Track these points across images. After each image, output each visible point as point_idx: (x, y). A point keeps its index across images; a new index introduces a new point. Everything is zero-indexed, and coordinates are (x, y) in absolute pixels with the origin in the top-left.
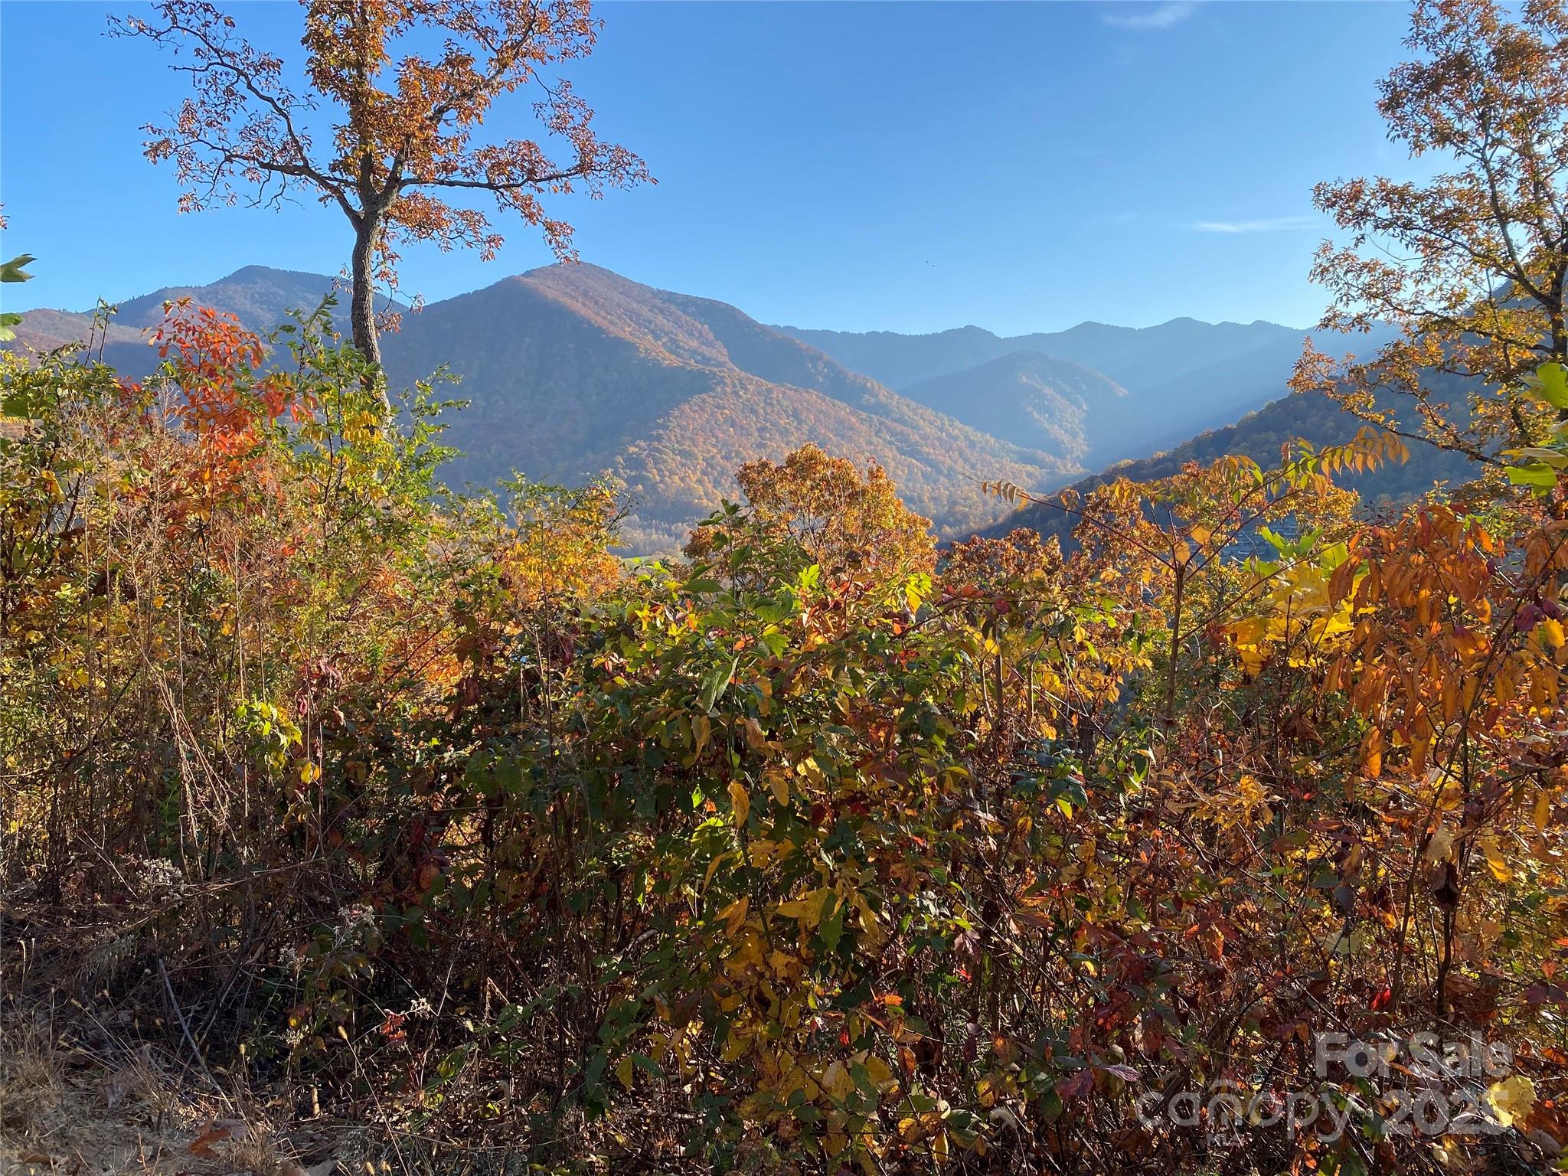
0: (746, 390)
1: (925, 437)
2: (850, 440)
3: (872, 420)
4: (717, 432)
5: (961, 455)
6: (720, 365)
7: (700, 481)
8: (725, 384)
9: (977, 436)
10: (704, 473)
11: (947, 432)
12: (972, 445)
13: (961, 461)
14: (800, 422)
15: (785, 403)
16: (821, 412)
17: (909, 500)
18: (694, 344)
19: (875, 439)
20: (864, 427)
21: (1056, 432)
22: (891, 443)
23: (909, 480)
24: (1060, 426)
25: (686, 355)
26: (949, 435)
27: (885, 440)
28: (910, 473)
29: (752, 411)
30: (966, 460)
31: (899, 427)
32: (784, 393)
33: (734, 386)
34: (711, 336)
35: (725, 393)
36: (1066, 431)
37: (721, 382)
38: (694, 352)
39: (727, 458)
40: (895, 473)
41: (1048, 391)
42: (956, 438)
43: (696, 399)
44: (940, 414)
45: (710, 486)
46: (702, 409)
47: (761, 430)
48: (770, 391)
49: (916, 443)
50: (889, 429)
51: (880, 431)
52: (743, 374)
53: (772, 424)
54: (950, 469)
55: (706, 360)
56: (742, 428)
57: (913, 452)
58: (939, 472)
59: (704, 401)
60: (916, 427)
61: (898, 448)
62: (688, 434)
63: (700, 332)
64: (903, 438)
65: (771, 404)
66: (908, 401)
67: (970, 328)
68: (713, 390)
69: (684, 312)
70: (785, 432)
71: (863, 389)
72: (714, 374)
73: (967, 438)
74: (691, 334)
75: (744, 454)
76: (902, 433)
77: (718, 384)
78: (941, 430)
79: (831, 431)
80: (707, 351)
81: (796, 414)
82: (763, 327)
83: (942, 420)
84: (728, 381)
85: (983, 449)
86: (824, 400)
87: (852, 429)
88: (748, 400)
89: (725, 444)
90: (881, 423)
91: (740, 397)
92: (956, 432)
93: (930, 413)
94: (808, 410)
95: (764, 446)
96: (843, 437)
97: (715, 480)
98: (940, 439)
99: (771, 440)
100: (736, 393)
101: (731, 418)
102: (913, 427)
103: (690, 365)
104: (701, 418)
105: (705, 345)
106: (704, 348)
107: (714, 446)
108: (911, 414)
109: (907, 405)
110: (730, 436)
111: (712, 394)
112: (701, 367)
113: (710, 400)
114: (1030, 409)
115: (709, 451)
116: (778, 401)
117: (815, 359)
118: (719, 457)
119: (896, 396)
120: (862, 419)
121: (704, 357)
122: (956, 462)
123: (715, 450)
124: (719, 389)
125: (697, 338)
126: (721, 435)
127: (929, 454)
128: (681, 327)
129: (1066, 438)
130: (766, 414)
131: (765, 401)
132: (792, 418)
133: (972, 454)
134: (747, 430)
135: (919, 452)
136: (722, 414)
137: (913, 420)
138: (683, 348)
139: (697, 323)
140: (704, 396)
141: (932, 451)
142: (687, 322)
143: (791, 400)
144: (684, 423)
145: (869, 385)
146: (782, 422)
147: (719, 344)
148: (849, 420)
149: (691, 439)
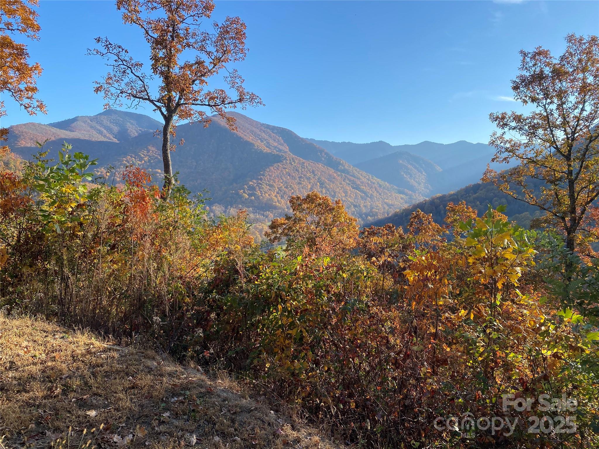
0: (295, 162)
1: (362, 183)
2: (333, 182)
3: (342, 176)
4: (283, 177)
5: (376, 189)
6: (286, 152)
7: (276, 196)
8: (287, 160)
9: (382, 182)
10: (278, 193)
12: (380, 186)
13: (376, 192)
14: (315, 175)
15: (309, 168)
16: (323, 171)
17: (355, 206)
18: (276, 144)
19: (343, 182)
20: (339, 178)
21: (412, 182)
22: (349, 184)
23: (355, 198)
24: (414, 180)
25: (272, 148)
26: (371, 182)
27: (347, 183)
28: (356, 196)
29: (297, 170)
30: (378, 192)
31: (352, 178)
32: (309, 164)
33: (290, 161)
34: (282, 141)
35: (287, 163)
36: (416, 182)
37: (285, 159)
38: (275, 147)
39: (286, 187)
40: (350, 196)
41: (409, 166)
42: (374, 183)
43: (276, 165)
44: (368, 174)
45: (280, 198)
46: (278, 169)
47: (300, 177)
48: (304, 163)
49: (359, 185)
50: (349, 179)
51: (345, 179)
52: (294, 156)
53: (304, 175)
54: (371, 195)
55: (280, 150)
56: (293, 176)
57: (357, 188)
58: (367, 196)
59: (278, 166)
60: (359, 179)
61: (351, 186)
62: (272, 178)
63: (278, 140)
64: (354, 182)
65: (304, 168)
66: (357, 168)
67: (381, 142)
68: (282, 162)
69: (273, 132)
70: (308, 179)
71: (339, 163)
72: (283, 156)
73: (378, 183)
74: (275, 141)
77: (284, 159)
78: (368, 180)
79: (326, 179)
80: (280, 147)
81: (313, 172)
82: (302, 139)
83: (369, 176)
84: (288, 159)
85: (384, 188)
86: (324, 167)
87: (334, 178)
88: (295, 166)
89: (286, 183)
90: (346, 176)
91: (292, 165)
92: (374, 181)
93: (364, 174)
94: (318, 171)
95: (301, 184)
96: (331, 181)
97: (282, 196)
98: (368, 184)
99: (303, 181)
100: (291, 163)
101: (289, 172)
102: (357, 179)
103: (274, 152)
104: (277, 172)
105: (280, 145)
106: (279, 146)
107: (282, 183)
108: (357, 173)
109: (356, 170)
110: (288, 179)
111: (282, 163)
112: (278, 153)
113: (281, 165)
114: (402, 173)
115: (280, 185)
116: (307, 167)
117: (321, 151)
118: (283, 187)
119: (352, 167)
120: (338, 175)
121: (279, 149)
122: (373, 192)
123: (282, 185)
124: (284, 161)
125: (277, 142)
126: (284, 179)
127: (363, 189)
128: (271, 138)
129: (416, 185)
130: (302, 171)
131: (302, 167)
132: (311, 174)
133: (380, 189)
134: (294, 177)
135: (360, 188)
136: (285, 171)
137: (358, 176)
138: (272, 146)
139: (277, 136)
140: (279, 164)
141: (364, 188)
142: (273, 136)
143: (312, 167)
144: (271, 174)
145: (342, 162)
146: (308, 175)
147: (285, 145)
148: (334, 175)
149: (273, 180)
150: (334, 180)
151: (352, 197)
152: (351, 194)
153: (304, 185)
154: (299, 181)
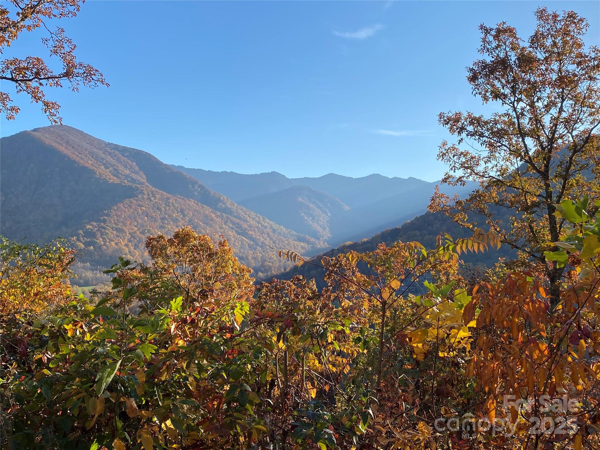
0: (155, 197)
1: (250, 226)
2: (211, 226)
3: (223, 216)
4: (137, 219)
5: (268, 236)
6: (141, 183)
7: (126, 245)
8: (144, 194)
9: (276, 226)
10: (129, 241)
11: (261, 224)
12: (274, 231)
13: (268, 239)
14: (184, 216)
15: (176, 205)
16: (195, 210)
17: (241, 258)
18: (127, 172)
19: (224, 226)
20: (219, 220)
21: (316, 226)
22: (232, 228)
23: (241, 248)
24: (318, 224)
25: (123, 177)
26: (262, 226)
27: (229, 226)
28: (242, 244)
29: (158, 209)
30: (271, 239)
31: (237, 221)
32: (176, 200)
33: (149, 195)
34: (137, 168)
35: (143, 198)
36: (320, 226)
37: (142, 192)
38: (127, 176)
39: (143, 233)
40: (234, 244)
41: (311, 205)
42: (266, 227)
43: (127, 201)
44: (258, 215)
45: (132, 248)
46: (130, 206)
47: (163, 219)
48: (168, 198)
49: (246, 229)
50: (232, 222)
51: (227, 222)
52: (154, 189)
53: (169, 216)
54: (263, 243)
55: (134, 181)
56: (152, 217)
57: (244, 233)
58: (257, 244)
59: (131, 202)
60: (246, 221)
61: (235, 230)
62: (121, 220)
63: (131, 166)
64: (239, 226)
65: (169, 206)
66: (243, 207)
67: (274, 174)
68: (137, 197)
69: (123, 155)
70: (176, 220)
71: (219, 200)
72: (138, 188)
73: (271, 227)
74: (126, 167)
75: (153, 231)
76: (238, 223)
77: (140, 193)
78: (258, 223)
79: (201, 221)
80: (134, 176)
81: (182, 211)
82: (166, 165)
83: (259, 217)
84: (145, 192)
85: (279, 234)
86: (197, 204)
87: (212, 220)
88: (156, 203)
89: (142, 226)
90: (228, 218)
91: (151, 201)
92: (266, 224)
93: (253, 215)
94: (189, 209)
95: (164, 227)
96: (207, 224)
97: (135, 245)
98: (258, 228)
99: (168, 224)
100: (149, 199)
101: (146, 212)
102: (244, 221)
103: (124, 183)
104: (129, 211)
105: (133, 173)
106: (133, 174)
107: (136, 226)
108: (243, 214)
109: (241, 210)
110: (145, 221)
111: (136, 198)
112: (130, 184)
113: (135, 202)
114: (303, 214)
115: (133, 229)
116: (173, 204)
117: (194, 183)
118: (138, 232)
119: (236, 205)
120: (217, 216)
121: (132, 179)
122: (266, 240)
123: (136, 229)
124: (140, 196)
125: (129, 169)
126: (140, 221)
127: (252, 235)
128: (120, 162)
129: (320, 229)
130: (166, 210)
131: (165, 204)
132: (180, 213)
133: (274, 236)
134: (155, 218)
135: (247, 234)
136: (141, 209)
137: (244, 217)
138: (121, 174)
139: (129, 161)
140: (132, 200)
141: (253, 233)
142: (124, 160)
143: (180, 204)
144: (120, 214)
145: (222, 198)
146: (174, 215)
147: (142, 173)
148: (211, 216)
149: (123, 222)
150: (211, 222)
151: (237, 246)
152: (235, 241)
153: (169, 230)
154: (161, 224)
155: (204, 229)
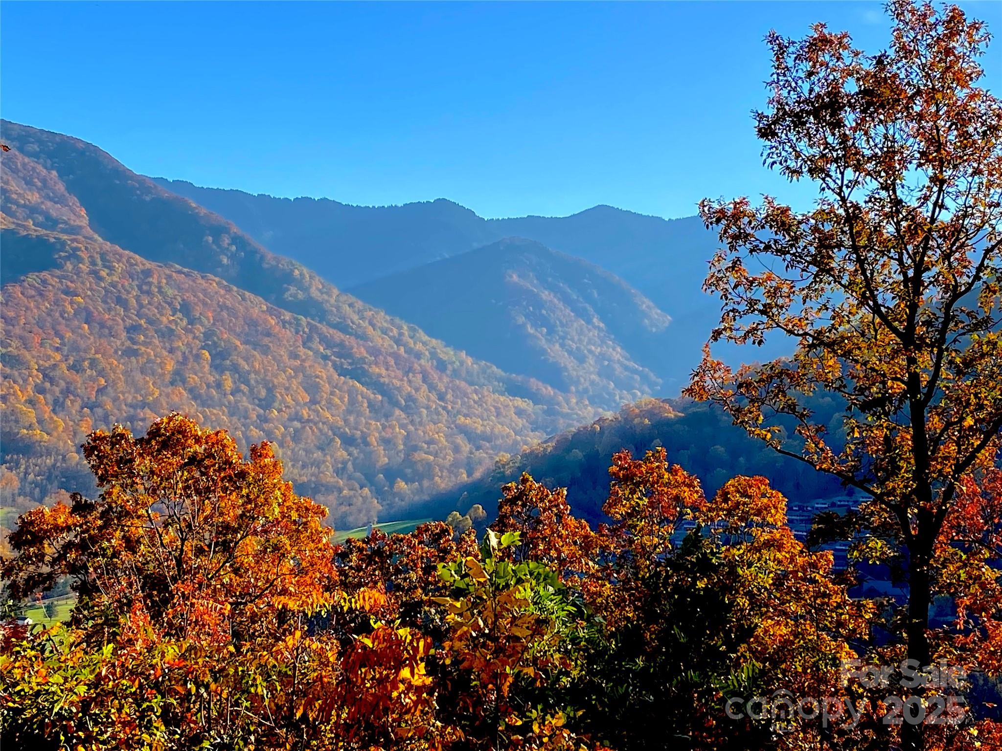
0: (111, 268)
1: (375, 352)
2: (265, 351)
3: (298, 325)
4: (62, 328)
5: (424, 381)
6: (73, 230)
7: (31, 402)
8: (80, 260)
9: (447, 353)
10: (40, 390)
11: (405, 345)
12: (441, 366)
13: (425, 387)
14: (191, 322)
15: (170, 292)
16: (223, 307)
17: (348, 441)
18: (34, 197)
19: (302, 351)
20: (288, 333)
21: (556, 352)
22: (325, 358)
23: (349, 412)
24: (562, 346)
25: (21, 213)
26: (409, 351)
27: (316, 352)
28: (353, 402)
29: (120, 301)
30: (432, 387)
31: (338, 336)
32: (169, 277)
33: (93, 263)
34: (61, 187)
35: (78, 273)
36: (570, 353)
37: (73, 255)
38: (33, 210)
39: (76, 368)
40: (330, 402)
41: (546, 295)
42: (418, 356)
43: (32, 278)
44: (397, 321)
45: (48, 409)
46: (41, 295)
47: (133, 329)
48: (148, 273)
49: (363, 359)
50: (323, 340)
51: (310, 338)
52: (108, 246)
53: (150, 322)
54: (410, 398)
55: (51, 223)
56: (102, 325)
57: (357, 373)
58: (396, 404)
59: (44, 282)
60: (362, 337)
61: (335, 366)
62: (17, 331)
63: (44, 181)
64: (344, 352)
65: (149, 293)
66: (353, 299)
67: (442, 203)
68: (60, 267)
69: (21, 150)
70: (168, 334)
71: (288, 278)
72: (63, 244)
73: (433, 355)
74: (29, 183)
75: (103, 363)
76: (341, 345)
77: (68, 258)
78: (398, 341)
79: (238, 335)
80: (54, 210)
81: (186, 309)
82: (141, 180)
83: (400, 328)
84: (84, 255)
85: (456, 373)
86: (229, 290)
87: (268, 335)
88: (113, 285)
89: (75, 348)
90: (312, 328)
91: (101, 279)
92: (419, 347)
93: (382, 318)
94: (205, 304)
95: (135, 353)
96: (256, 345)
97: (56, 402)
98: (396, 356)
99: (145, 344)
100: (95, 273)
101: (86, 309)
102: (357, 336)
103: (26, 228)
104: (38, 308)
105: (51, 199)
106: (49, 204)
107: (57, 349)
108: (355, 318)
109: (351, 305)
110: (82, 336)
111: (58, 272)
112: (42, 232)
113: (54, 281)
114: (521, 320)
115: (49, 357)
116: (160, 288)
117: (218, 231)
118: (64, 366)
119: (336, 292)
120: (284, 322)
121: (48, 217)
122: (417, 390)
123: (58, 357)
124: (69, 266)
125: (39, 190)
126: (69, 335)
127: (380, 376)
128: (15, 171)
129: (567, 362)
130: (141, 306)
131: (140, 288)
132: (179, 315)
133: (440, 379)
134: (110, 328)
135: (365, 373)
136: (72, 303)
137: (359, 326)
138: (16, 203)
139: (40, 168)
140: (45, 274)
141: (384, 372)
142: (24, 165)
143: (179, 289)
144: (12, 314)
145: (297, 272)
146: (164, 320)
147: (73, 200)
148: (266, 321)
149: (21, 338)
150: (266, 340)
151: (337, 407)
152: (332, 393)
153: (149, 361)
154: (128, 343)
155: (246, 359)
